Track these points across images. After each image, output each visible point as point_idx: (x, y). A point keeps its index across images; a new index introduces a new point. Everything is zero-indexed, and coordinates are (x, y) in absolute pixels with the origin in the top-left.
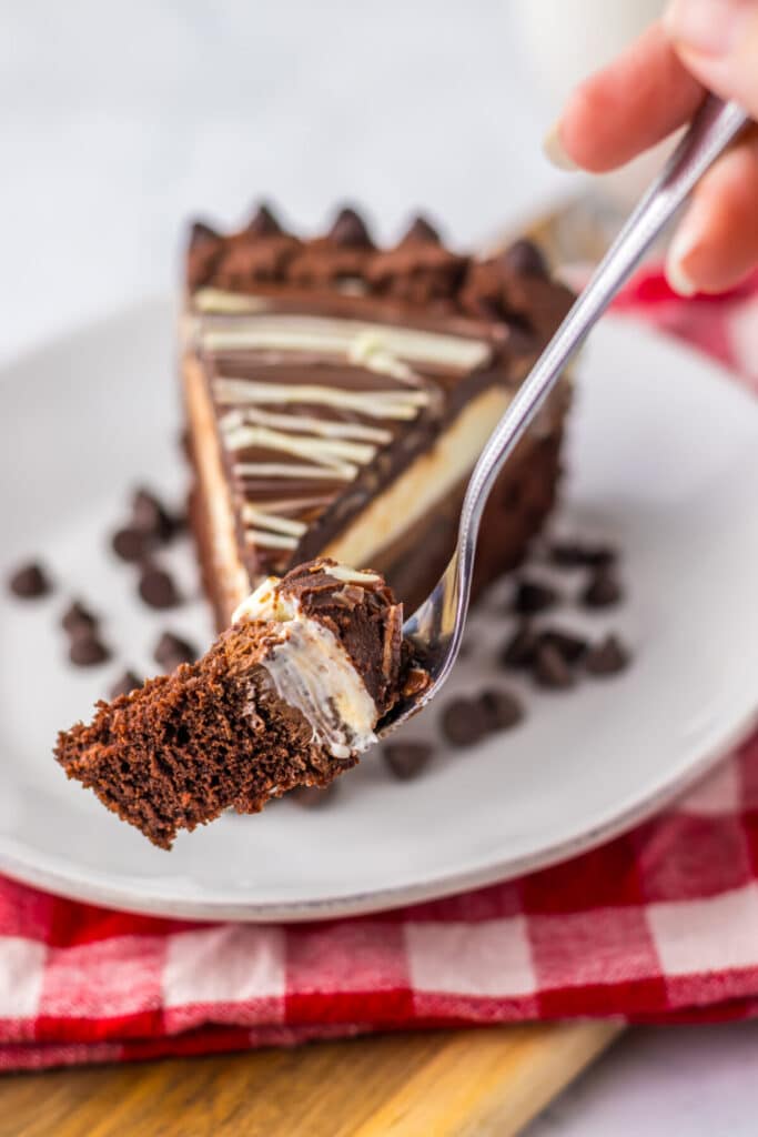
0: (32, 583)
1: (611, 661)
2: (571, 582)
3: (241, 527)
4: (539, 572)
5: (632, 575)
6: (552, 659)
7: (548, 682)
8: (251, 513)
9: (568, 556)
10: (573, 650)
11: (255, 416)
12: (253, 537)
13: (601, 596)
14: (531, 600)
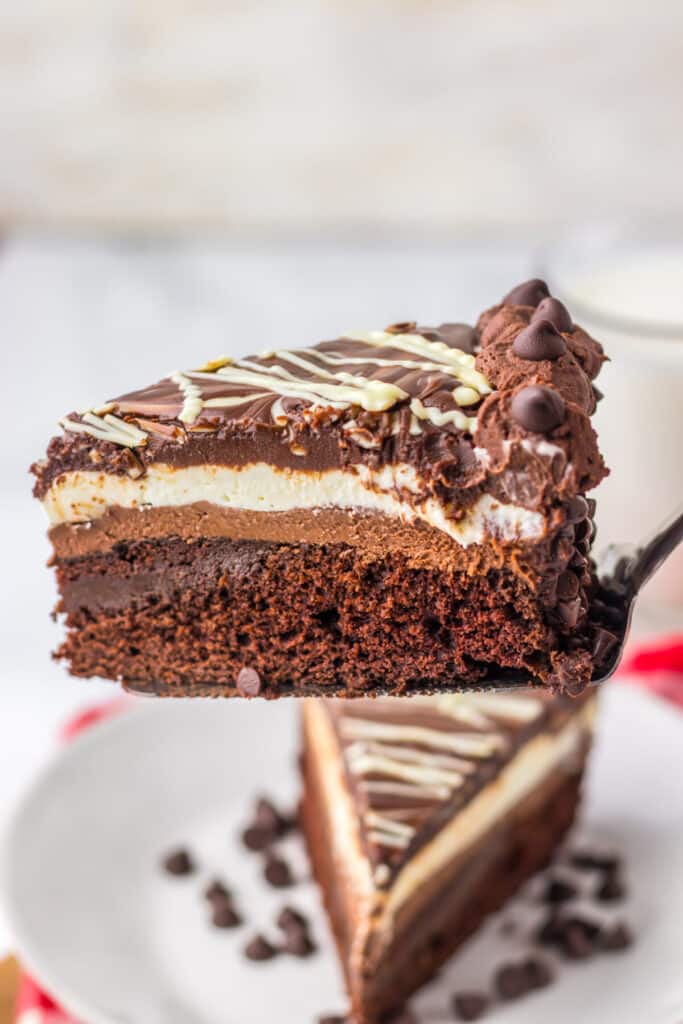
0: (181, 865)
1: (619, 941)
2: (588, 882)
3: (364, 830)
4: (563, 872)
5: (633, 878)
6: (577, 938)
7: (572, 954)
8: (373, 819)
9: (585, 862)
10: (591, 931)
11: (376, 748)
12: (375, 838)
13: (610, 892)
14: (559, 894)
